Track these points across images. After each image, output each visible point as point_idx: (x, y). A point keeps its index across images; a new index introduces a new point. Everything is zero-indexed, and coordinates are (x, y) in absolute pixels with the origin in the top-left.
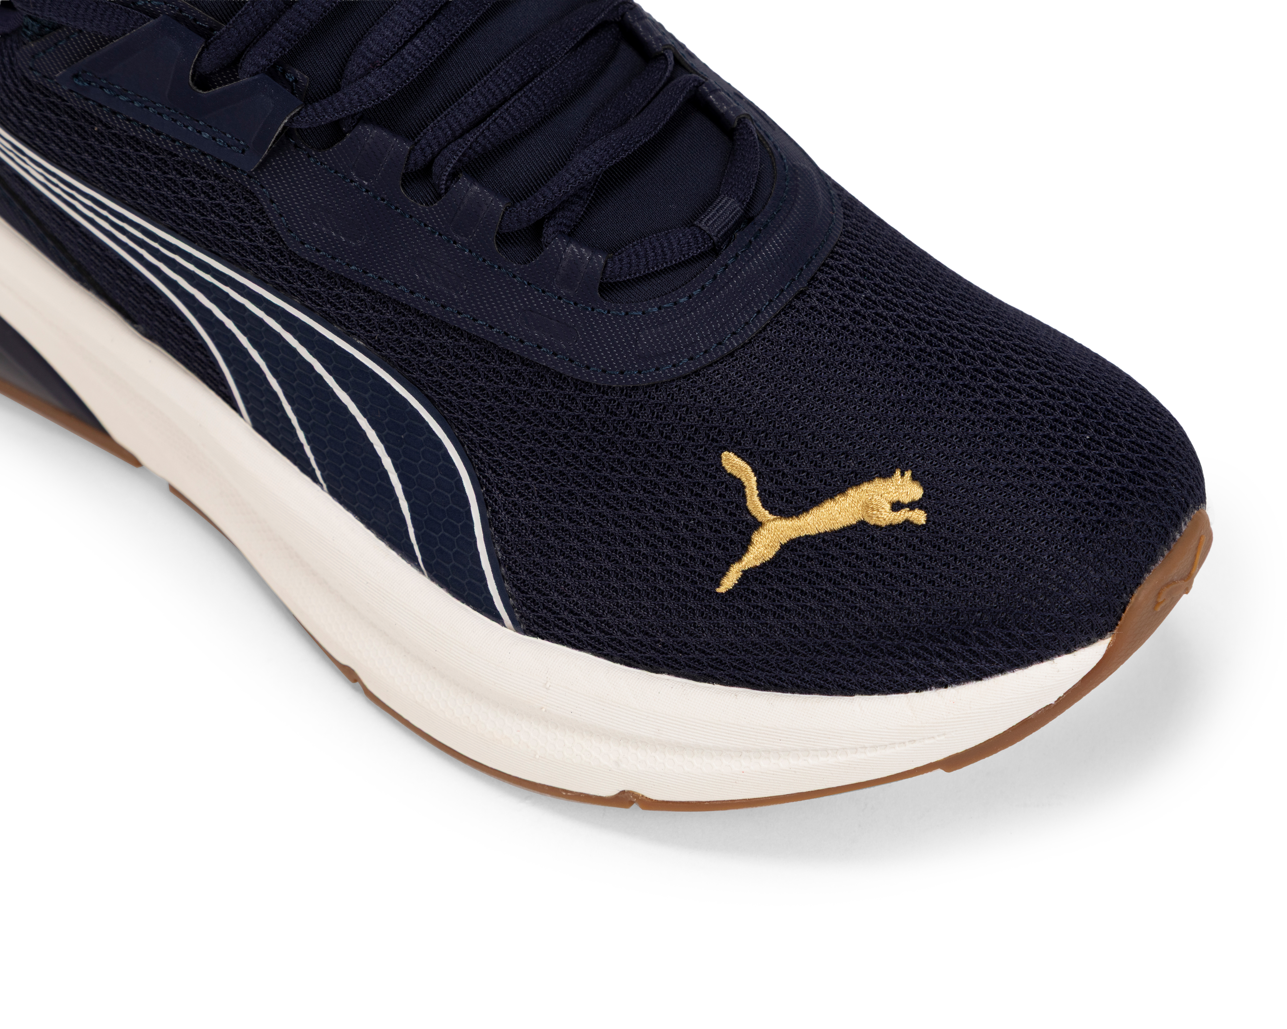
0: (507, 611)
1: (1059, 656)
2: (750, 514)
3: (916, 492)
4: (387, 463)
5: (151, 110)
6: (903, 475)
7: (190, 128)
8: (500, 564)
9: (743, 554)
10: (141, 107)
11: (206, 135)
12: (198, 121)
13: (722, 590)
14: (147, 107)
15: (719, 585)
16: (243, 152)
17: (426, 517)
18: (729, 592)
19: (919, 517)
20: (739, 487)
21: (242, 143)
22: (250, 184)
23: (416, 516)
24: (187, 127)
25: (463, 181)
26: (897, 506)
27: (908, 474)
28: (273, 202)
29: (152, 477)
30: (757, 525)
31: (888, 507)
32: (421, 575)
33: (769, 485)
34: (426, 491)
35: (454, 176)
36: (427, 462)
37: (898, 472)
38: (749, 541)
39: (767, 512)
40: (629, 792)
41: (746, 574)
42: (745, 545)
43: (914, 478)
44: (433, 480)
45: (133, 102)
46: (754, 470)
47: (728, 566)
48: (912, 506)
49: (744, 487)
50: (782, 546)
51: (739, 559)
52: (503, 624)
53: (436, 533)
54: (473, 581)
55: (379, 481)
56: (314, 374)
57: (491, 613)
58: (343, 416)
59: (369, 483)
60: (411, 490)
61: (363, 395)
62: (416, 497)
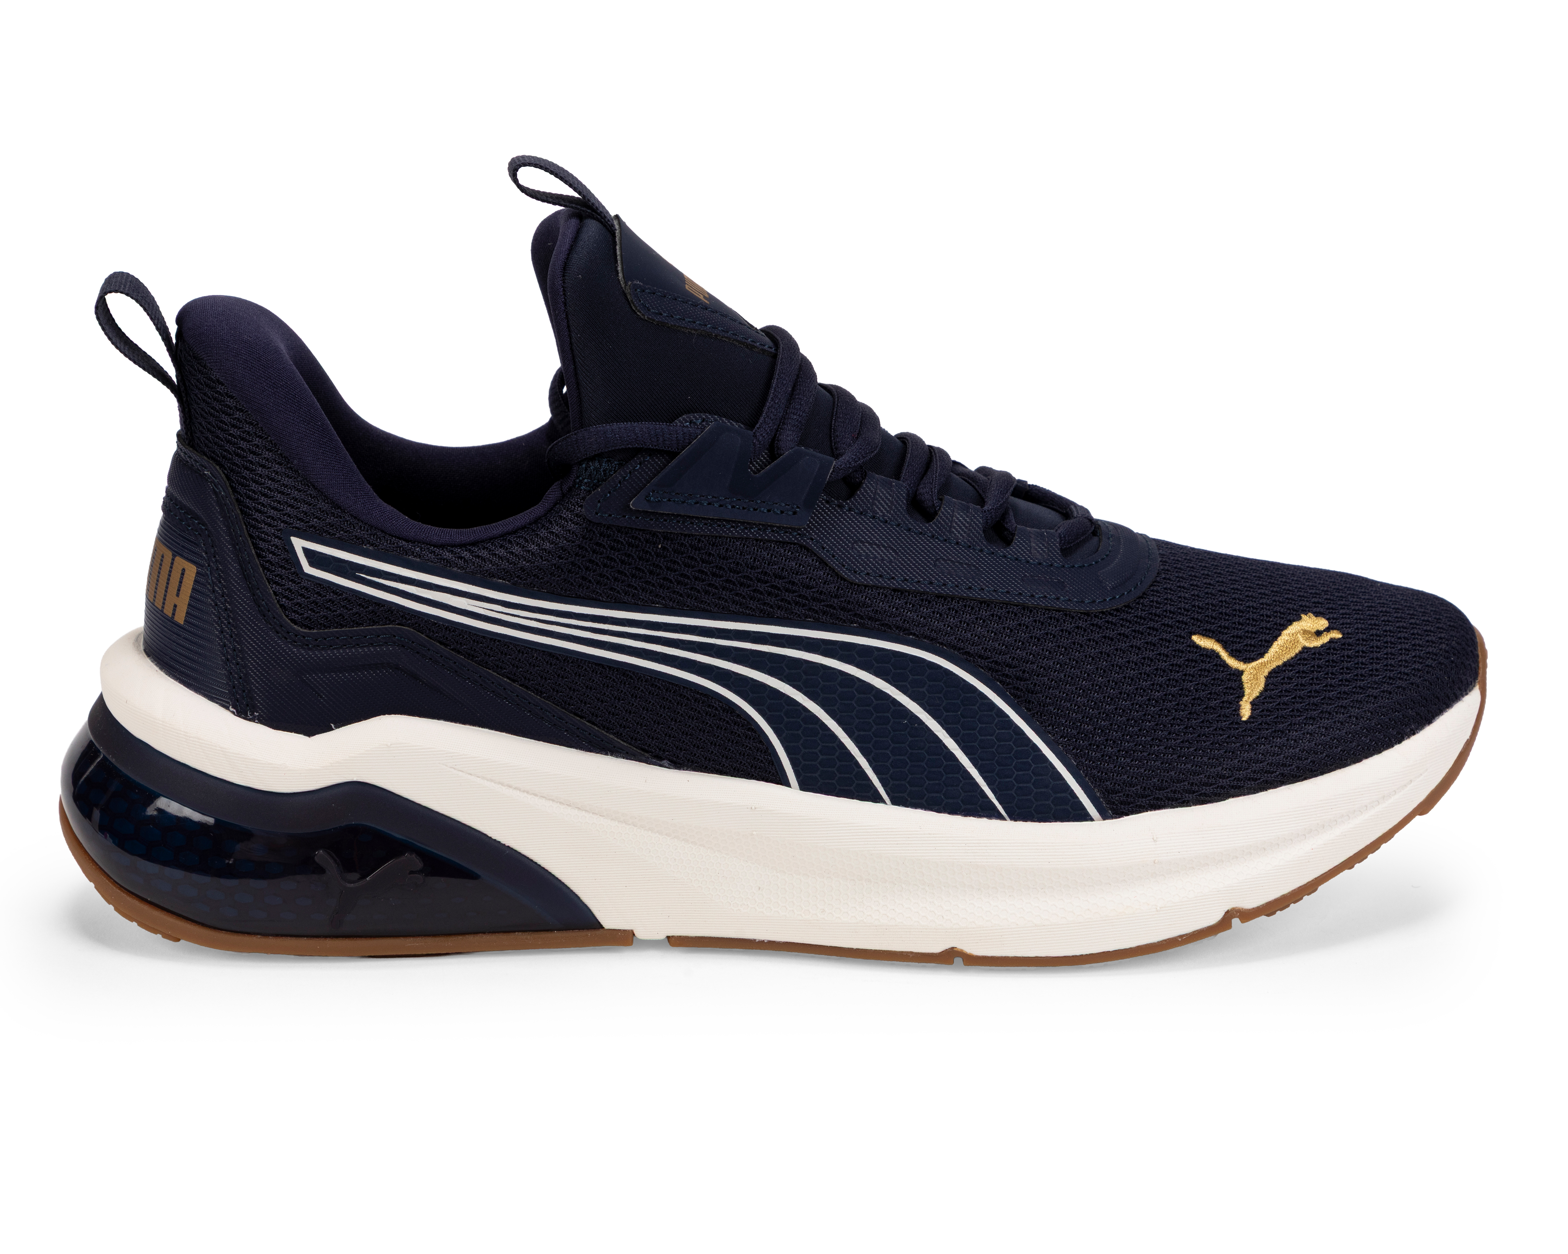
2: (1231, 668)
3: (1323, 623)
4: (950, 743)
5: (716, 504)
6: (1307, 615)
7: (750, 509)
10: (707, 504)
11: (763, 510)
12: (755, 501)
13: (1243, 718)
14: (712, 504)
15: (1239, 715)
16: (795, 513)
17: (997, 770)
18: (1250, 717)
19: (1336, 635)
20: (1216, 655)
21: (794, 506)
22: (804, 541)
23: (987, 774)
25: (948, 500)
26: (1317, 634)
28: (825, 549)
30: (1240, 673)
31: (1313, 636)
32: (1005, 822)
34: (990, 750)
36: (984, 725)
39: (1241, 663)
40: (1232, 909)
41: (1253, 704)
44: (993, 738)
45: (700, 503)
46: (1217, 641)
47: (1239, 703)
48: (1328, 630)
49: (1218, 654)
50: (1266, 678)
52: (1092, 820)
53: (1011, 778)
54: (1059, 795)
55: (945, 763)
56: (874, 692)
57: (1082, 816)
58: (905, 719)
59: (936, 770)
60: (976, 756)
61: (921, 690)
62: (982, 760)
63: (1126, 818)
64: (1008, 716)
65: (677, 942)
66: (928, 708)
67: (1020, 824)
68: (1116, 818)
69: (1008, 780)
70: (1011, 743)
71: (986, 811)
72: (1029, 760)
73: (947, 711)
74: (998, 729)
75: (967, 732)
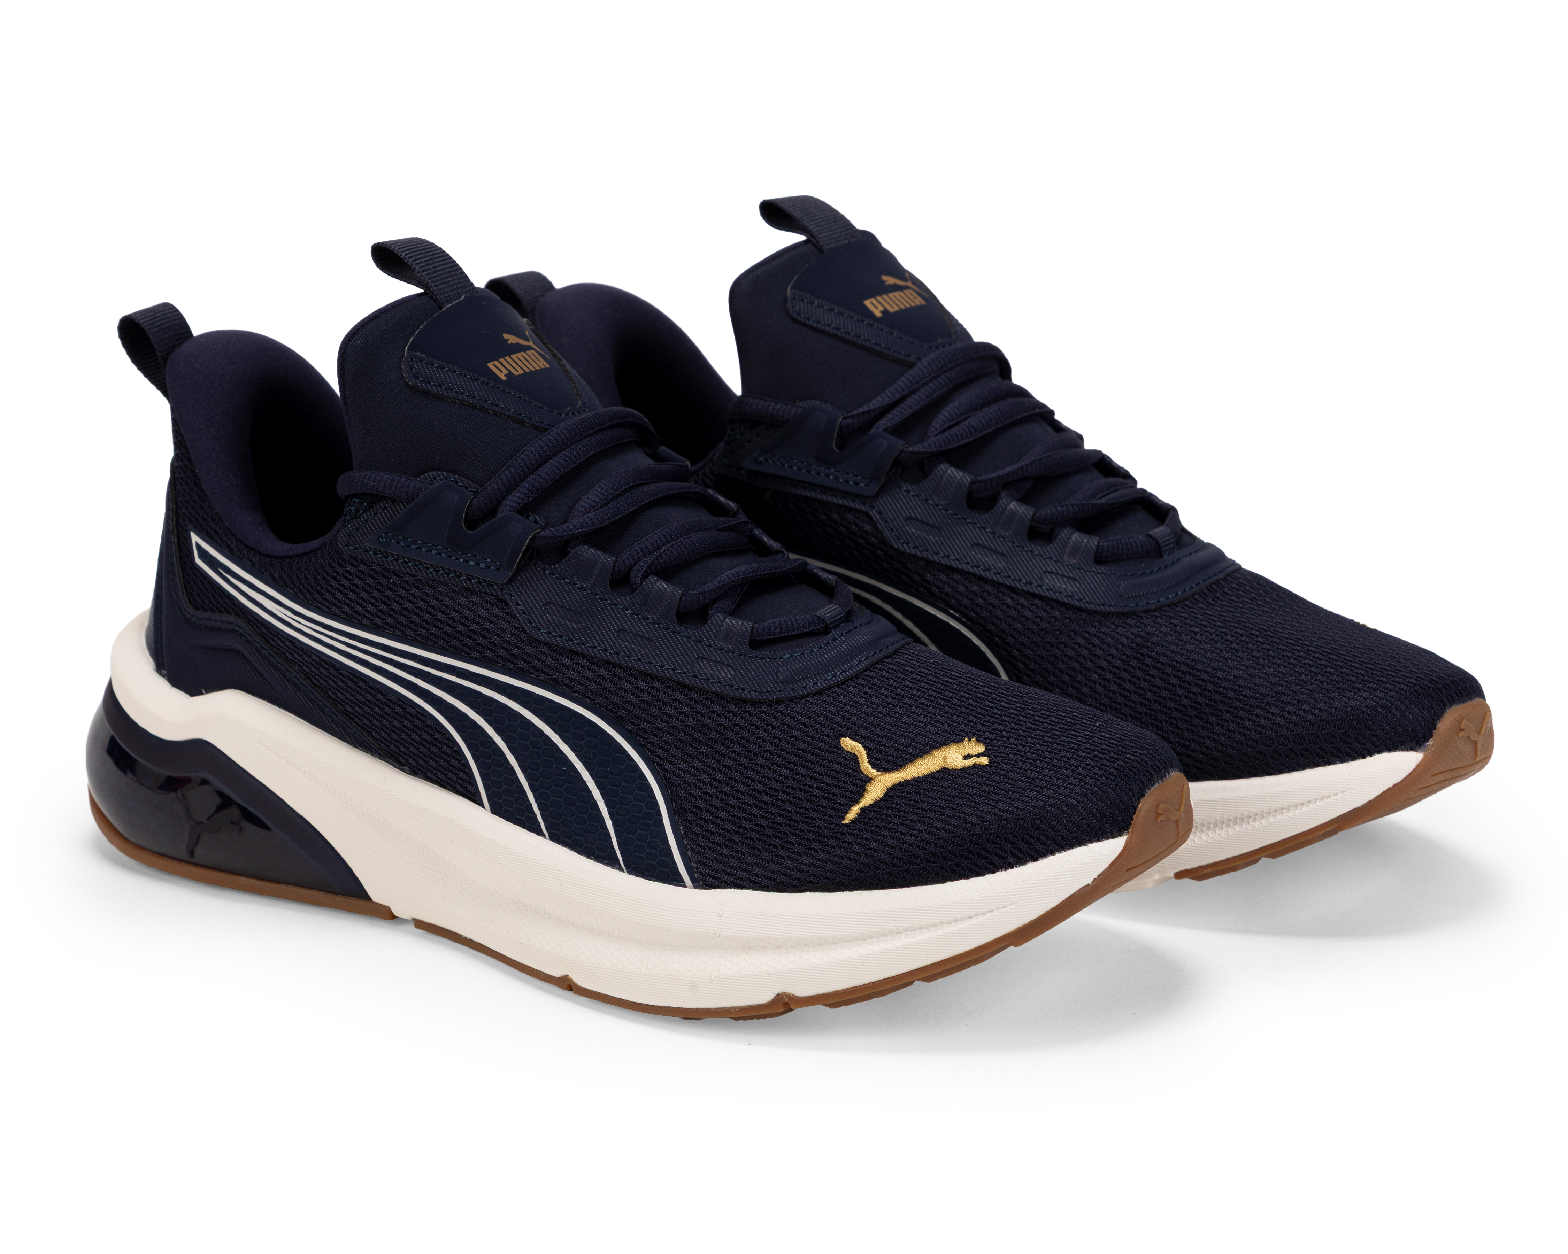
0: (688, 873)
1: (1091, 843)
2: (863, 774)
3: (981, 749)
4: (597, 794)
5: (434, 552)
6: (970, 740)
7: (461, 560)
8: (683, 838)
9: (860, 799)
10: (426, 551)
11: (472, 563)
12: (467, 554)
13: (846, 821)
14: (431, 551)
15: (843, 818)
16: (498, 570)
17: (626, 825)
18: (853, 822)
19: (985, 761)
20: (855, 759)
21: (498, 563)
22: (503, 595)
23: (618, 828)
24: (459, 559)
25: (652, 579)
26: (967, 757)
27: (974, 739)
28: (518, 605)
29: (402, 921)
30: (869, 780)
31: (961, 757)
32: (622, 873)
33: (876, 755)
35: (645, 577)
36: (626, 784)
37: (967, 739)
38: (865, 790)
39: (875, 771)
40: (782, 994)
41: (863, 810)
42: (860, 793)
43: (978, 741)
45: (421, 549)
46: (864, 747)
47: (850, 807)
48: (978, 756)
49: (858, 758)
50: (888, 789)
51: (857, 802)
52: (685, 886)
53: (634, 835)
54: (663, 858)
55: (590, 811)
56: (543, 738)
57: (677, 881)
58: (565, 766)
59: (582, 815)
60: (615, 810)
61: (580, 743)
62: (618, 815)
63: (713, 890)
64: (647, 780)
65: (420, 924)
66: (584, 760)
67: (633, 877)
68: (705, 889)
69: (631, 836)
70: (643, 804)
71: (609, 859)
72: (651, 822)
73: (599, 766)
74: (637, 790)
75: (612, 787)
